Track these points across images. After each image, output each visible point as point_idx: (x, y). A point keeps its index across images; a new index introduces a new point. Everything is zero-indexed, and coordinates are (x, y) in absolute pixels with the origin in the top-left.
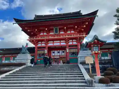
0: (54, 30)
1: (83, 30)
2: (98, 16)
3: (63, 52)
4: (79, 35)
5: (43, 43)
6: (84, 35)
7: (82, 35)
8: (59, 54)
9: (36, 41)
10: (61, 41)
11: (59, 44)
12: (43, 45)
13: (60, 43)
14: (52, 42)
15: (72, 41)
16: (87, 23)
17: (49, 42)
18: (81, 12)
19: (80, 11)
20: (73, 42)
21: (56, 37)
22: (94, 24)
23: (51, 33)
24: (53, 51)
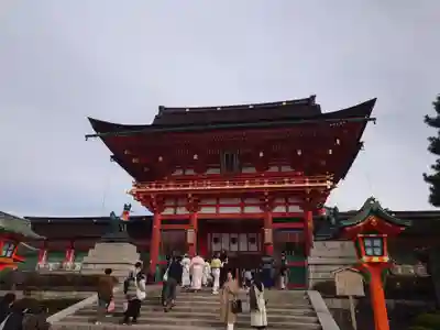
0: (223, 161)
1: (324, 163)
2: (374, 119)
3: (252, 241)
4: (310, 182)
5: (180, 203)
6: (329, 184)
7: (322, 182)
8: (234, 248)
9: (157, 197)
10: (247, 201)
11: (237, 210)
12: (182, 211)
13: (242, 206)
14: (214, 202)
15: (287, 201)
16: (338, 141)
17: (203, 202)
18: (317, 102)
19: (313, 97)
20: (287, 204)
21: (228, 187)
22: (361, 144)
23: (211, 172)
24: (214, 235)
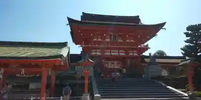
0: (112, 37)
2: (164, 29)
3: (119, 63)
5: (97, 51)
10: (120, 51)
11: (117, 54)
14: (109, 51)
15: (133, 51)
17: (106, 51)
19: (138, 16)
